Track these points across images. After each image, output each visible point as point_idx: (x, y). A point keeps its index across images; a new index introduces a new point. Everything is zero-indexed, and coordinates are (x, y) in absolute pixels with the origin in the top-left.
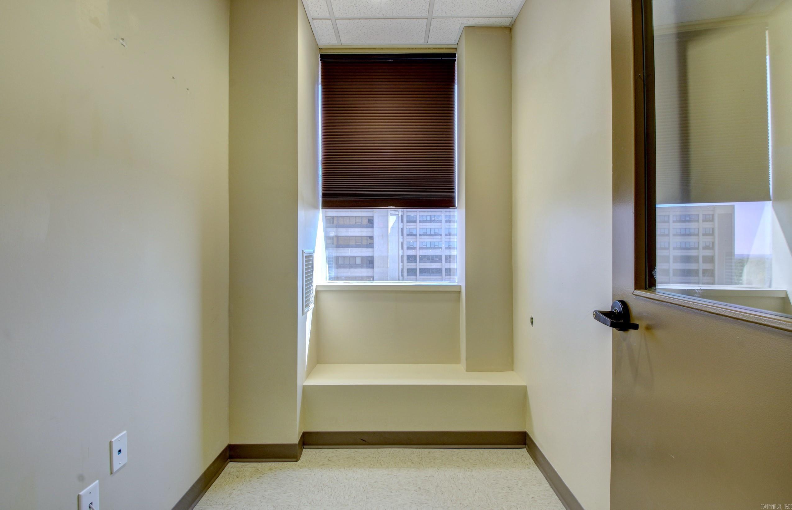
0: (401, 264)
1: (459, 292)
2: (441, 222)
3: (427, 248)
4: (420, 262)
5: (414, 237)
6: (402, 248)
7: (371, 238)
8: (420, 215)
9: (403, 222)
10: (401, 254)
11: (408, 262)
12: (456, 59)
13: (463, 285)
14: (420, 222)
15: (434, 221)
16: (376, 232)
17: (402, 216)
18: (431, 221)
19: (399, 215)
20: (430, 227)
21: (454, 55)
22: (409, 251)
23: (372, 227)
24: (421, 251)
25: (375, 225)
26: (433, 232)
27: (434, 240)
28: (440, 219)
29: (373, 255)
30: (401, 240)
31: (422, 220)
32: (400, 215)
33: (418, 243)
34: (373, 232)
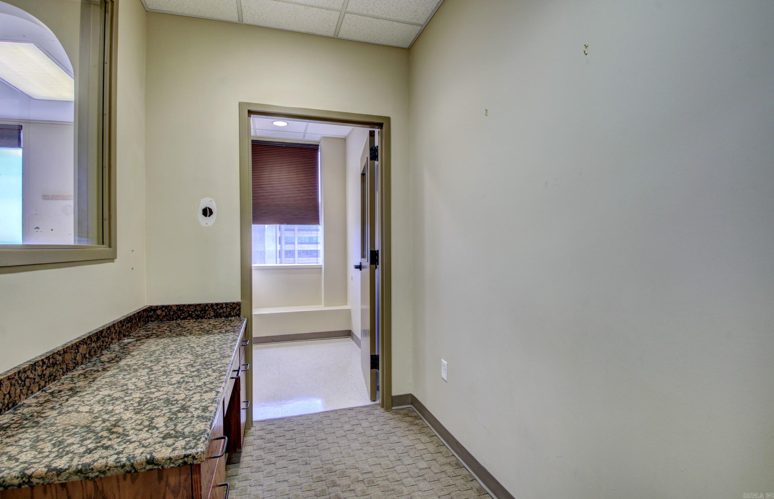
1: (321, 268)
3: (305, 243)
4: (299, 257)
5: (292, 232)
6: (280, 243)
10: (278, 249)
12: (319, 147)
13: (323, 264)
21: (318, 146)
22: (287, 246)
24: (299, 246)
30: (278, 235)
33: (296, 238)
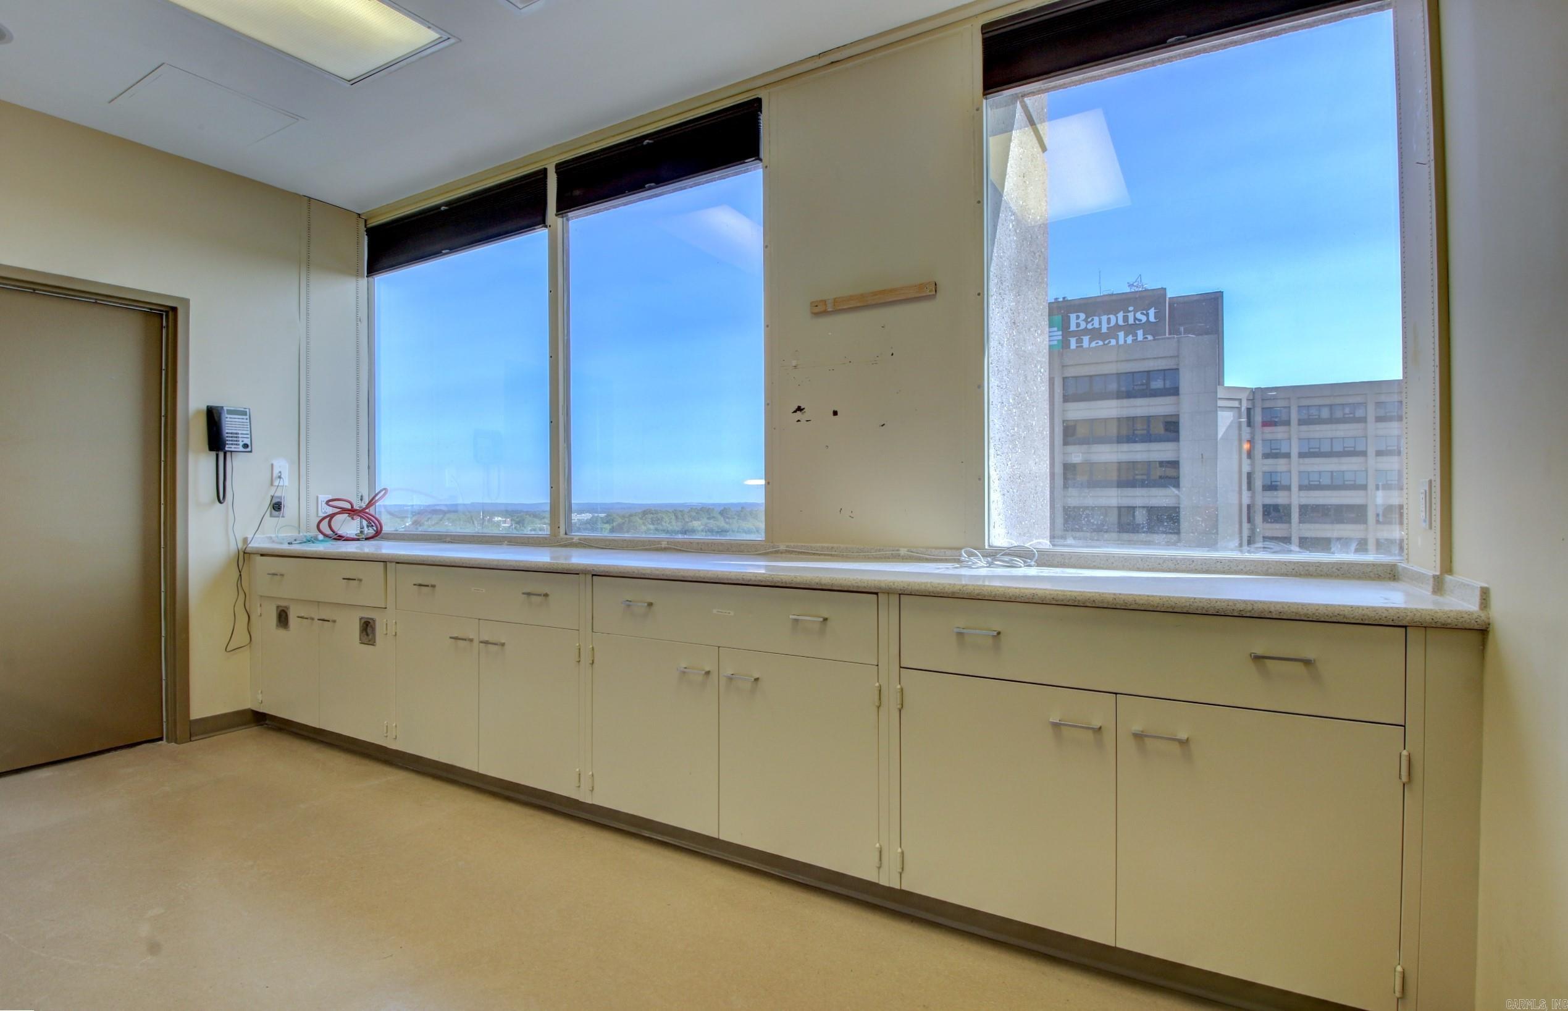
0: (1246, 526)
2: (1363, 420)
3: (1320, 487)
4: (1301, 521)
5: (1284, 460)
6: (1250, 487)
7: (1175, 464)
8: (1299, 407)
9: (1252, 424)
10: (1246, 501)
11: (1265, 520)
14: (1301, 422)
15: (1344, 420)
16: (1186, 451)
17: (1249, 410)
18: (1332, 420)
19: (1239, 408)
20: (1330, 434)
22: (1269, 493)
23: (1176, 439)
24: (1303, 493)
25: (1184, 432)
26: (1338, 448)
27: (1344, 468)
28: (1359, 413)
29: (1179, 504)
30: (1246, 470)
31: (1306, 417)
32: (1244, 409)
33: (1295, 475)
34: (1178, 450)
